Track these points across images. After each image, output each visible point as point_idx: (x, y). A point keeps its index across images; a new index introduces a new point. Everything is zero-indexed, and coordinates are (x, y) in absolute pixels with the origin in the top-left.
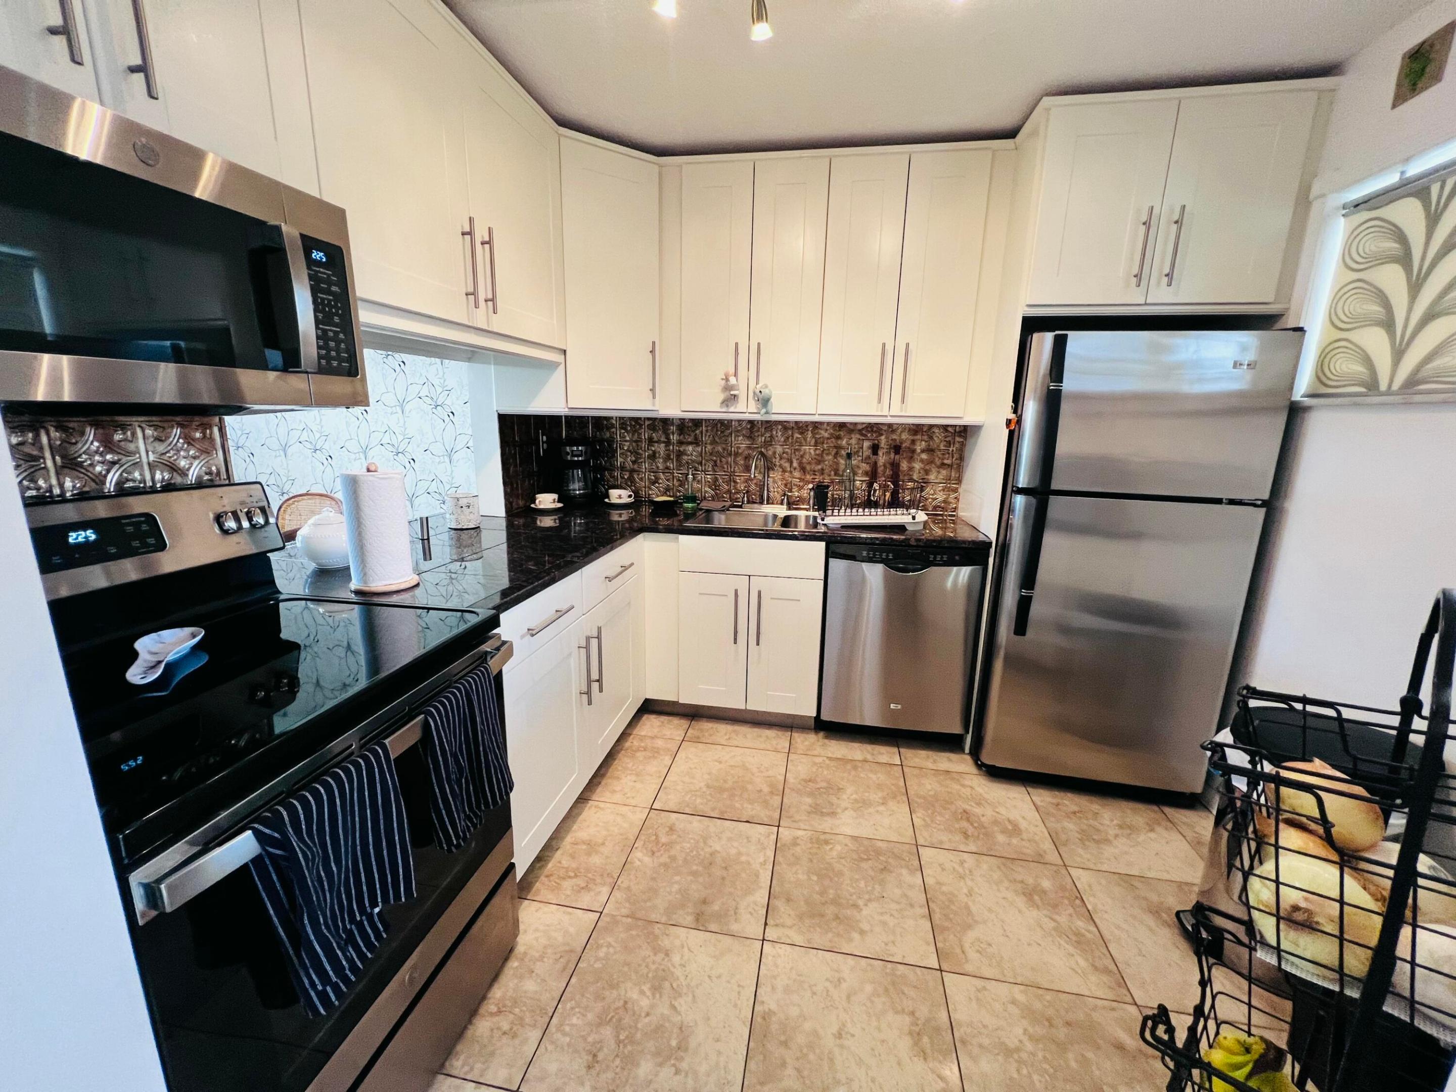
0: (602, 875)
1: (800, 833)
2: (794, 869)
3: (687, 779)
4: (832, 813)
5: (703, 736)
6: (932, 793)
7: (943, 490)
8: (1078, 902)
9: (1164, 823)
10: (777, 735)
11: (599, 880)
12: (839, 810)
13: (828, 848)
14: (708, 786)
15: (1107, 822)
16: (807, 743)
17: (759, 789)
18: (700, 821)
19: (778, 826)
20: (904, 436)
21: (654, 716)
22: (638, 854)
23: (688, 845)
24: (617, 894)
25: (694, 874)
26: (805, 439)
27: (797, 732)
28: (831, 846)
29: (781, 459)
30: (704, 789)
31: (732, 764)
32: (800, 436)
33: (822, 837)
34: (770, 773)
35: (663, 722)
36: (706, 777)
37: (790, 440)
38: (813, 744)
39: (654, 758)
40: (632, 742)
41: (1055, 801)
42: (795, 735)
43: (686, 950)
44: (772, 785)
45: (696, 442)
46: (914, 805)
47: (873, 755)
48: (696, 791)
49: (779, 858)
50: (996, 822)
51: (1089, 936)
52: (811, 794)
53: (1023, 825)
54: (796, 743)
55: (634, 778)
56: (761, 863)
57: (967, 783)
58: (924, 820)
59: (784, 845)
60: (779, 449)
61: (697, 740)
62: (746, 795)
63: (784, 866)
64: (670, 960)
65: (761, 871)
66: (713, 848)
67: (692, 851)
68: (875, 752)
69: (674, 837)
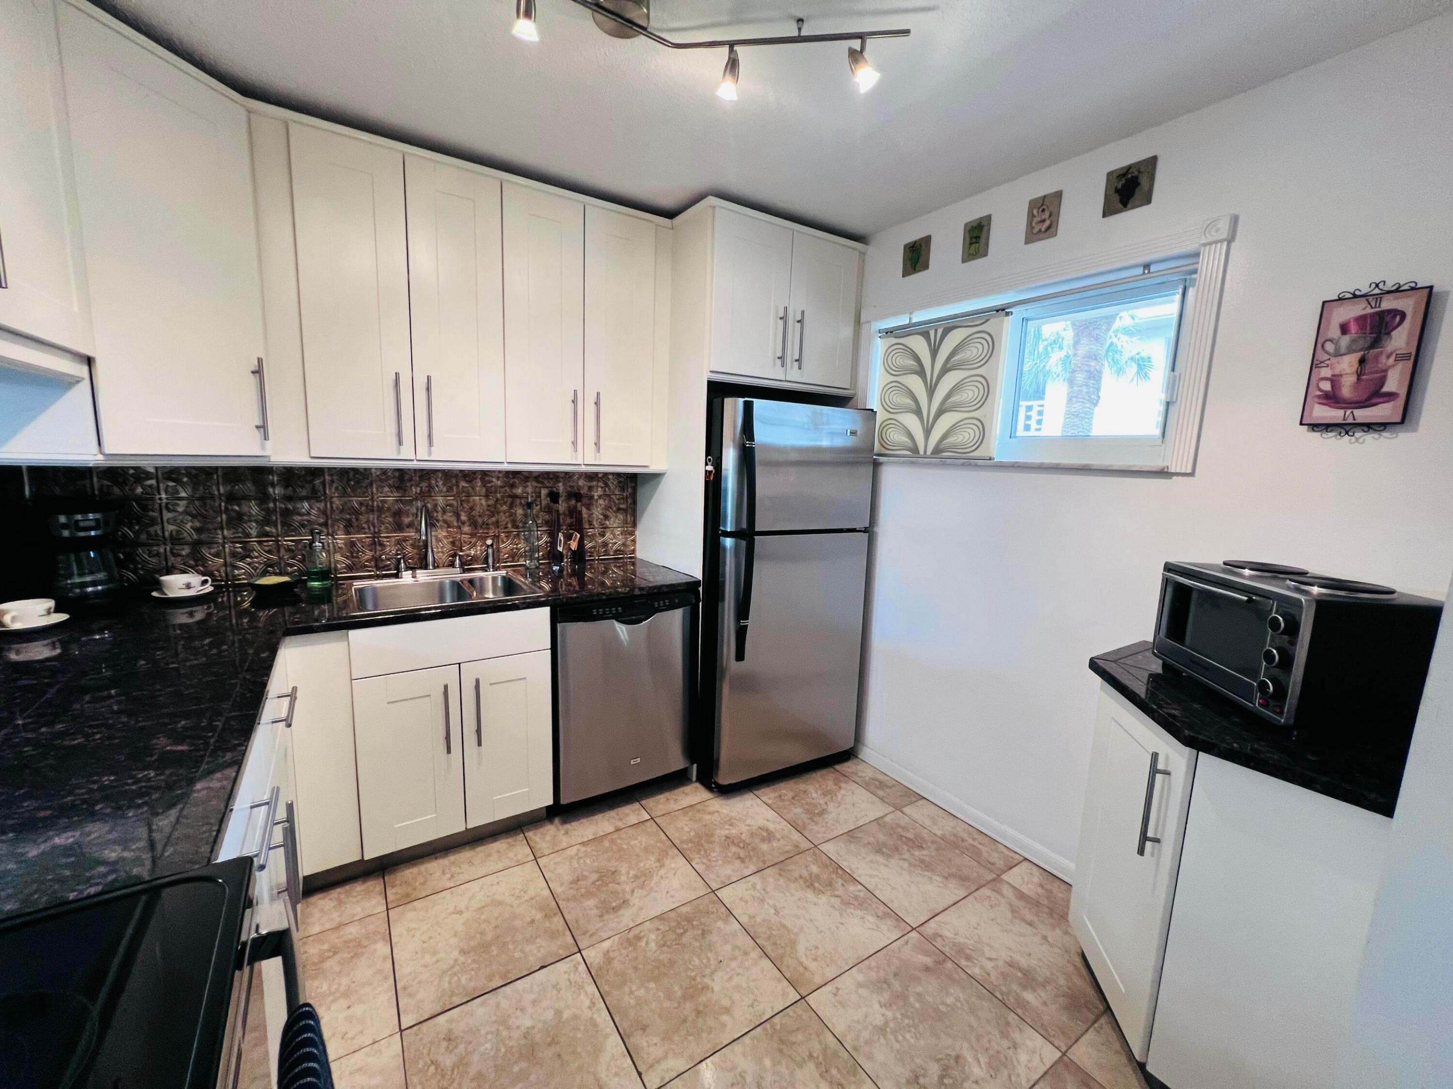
1: (606, 945)
2: (626, 989)
3: (428, 959)
4: (623, 903)
5: (414, 889)
6: (692, 834)
7: (622, 534)
8: (839, 871)
9: (842, 779)
10: (509, 843)
12: (628, 896)
13: (643, 944)
15: (815, 795)
17: (529, 919)
18: (483, 1004)
19: (580, 951)
20: (581, 483)
23: (488, 1046)
26: (473, 489)
27: (529, 830)
28: (645, 940)
29: (444, 512)
30: (462, 959)
31: (477, 906)
32: (467, 485)
33: (631, 935)
34: (531, 893)
35: (340, 899)
37: (455, 489)
41: (776, 794)
42: (529, 834)
44: (542, 908)
45: (313, 496)
46: (687, 853)
49: (605, 988)
50: (752, 835)
51: (862, 894)
52: (589, 895)
53: (771, 826)
54: (536, 842)
56: (590, 1008)
57: (711, 809)
58: (704, 863)
59: (600, 968)
60: (440, 500)
61: (408, 900)
62: (519, 937)
63: (615, 993)
65: (596, 1016)
68: (621, 816)
69: (462, 1047)
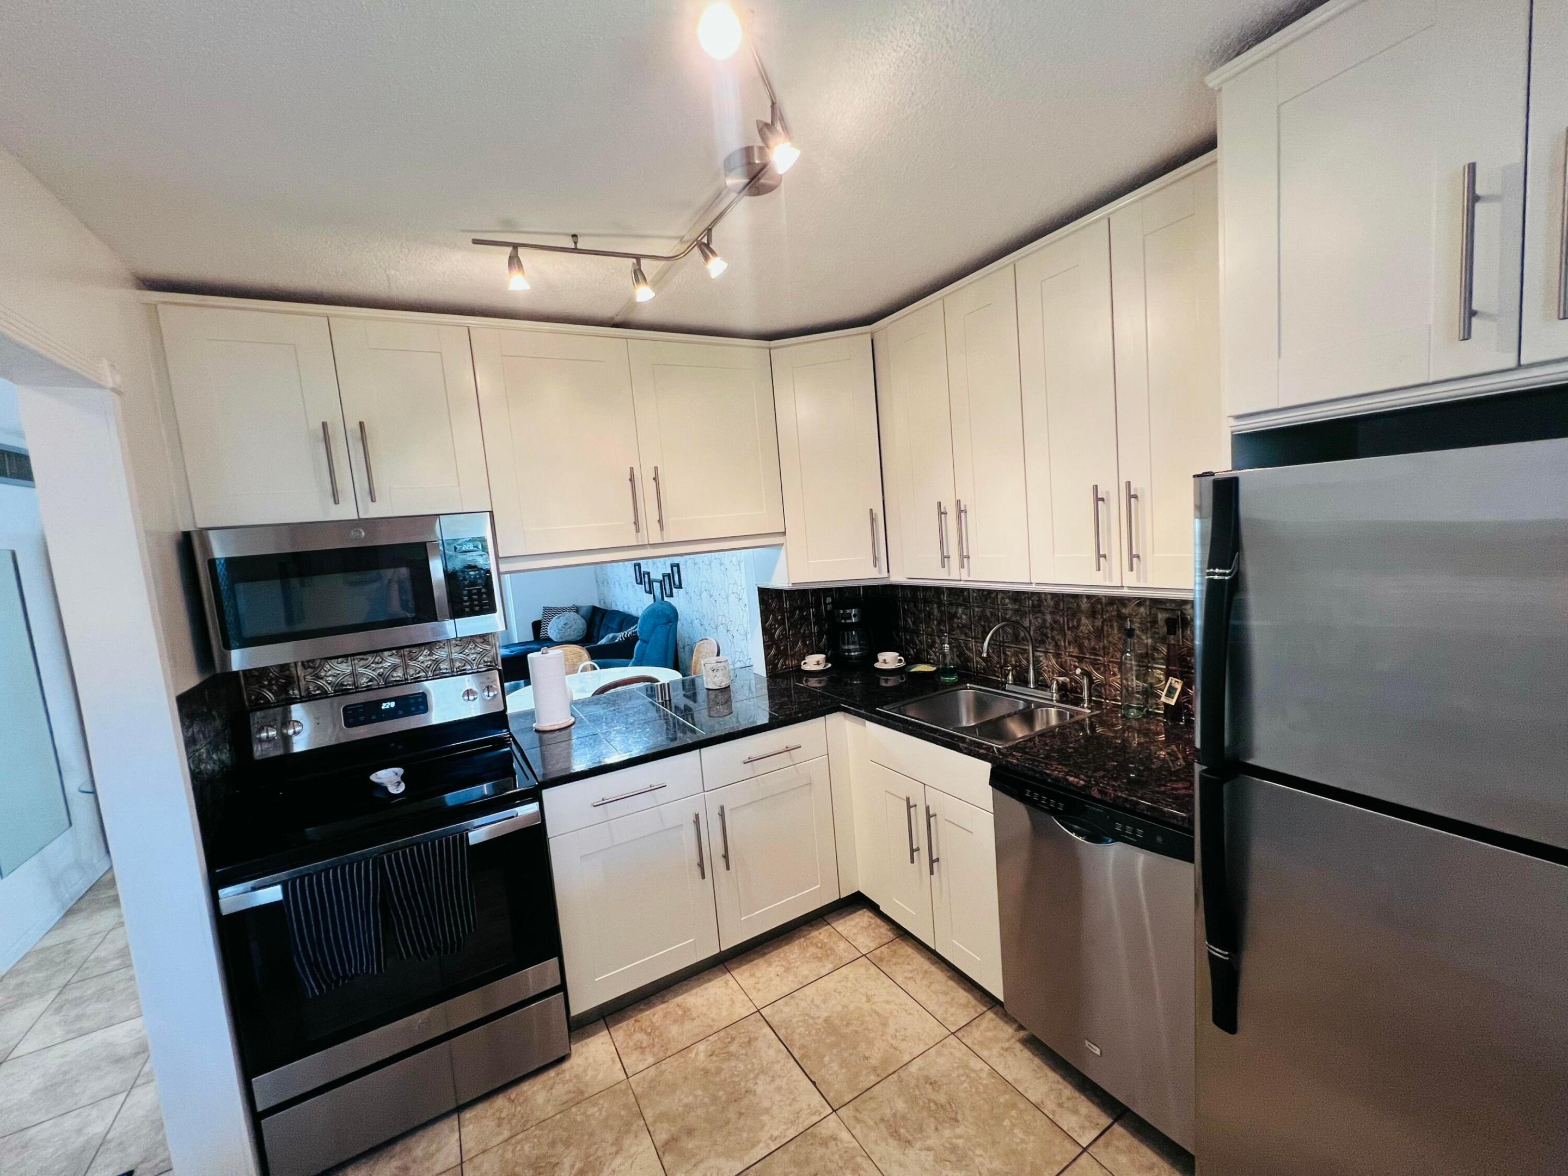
0: (662, 1046)
1: (845, 1135)
4: (908, 1142)
5: (890, 961)
10: (969, 1002)
11: (656, 1050)
12: (918, 1144)
14: (827, 1020)
16: (990, 1034)
17: (868, 1055)
18: (778, 1051)
19: (835, 1111)
21: (871, 915)
22: (702, 1047)
23: (742, 1068)
24: (652, 1071)
25: (715, 1099)
27: (995, 1015)
30: (820, 1021)
31: (879, 1010)
34: (903, 1046)
35: (870, 925)
36: (840, 1008)
38: (995, 1039)
39: (820, 959)
40: (821, 934)
42: (990, 1015)
43: (630, 1161)
44: (885, 1061)
47: (1060, 1105)
48: (812, 1018)
49: (792, 1147)
52: (912, 1101)
54: (977, 1026)
55: (780, 970)
56: (772, 1136)
59: (814, 1137)
60: (1049, 616)
61: (876, 963)
62: (847, 1053)
63: (787, 1158)
64: (613, 1159)
66: (756, 1087)
67: (738, 1076)
68: (1068, 1104)
69: (743, 1051)
